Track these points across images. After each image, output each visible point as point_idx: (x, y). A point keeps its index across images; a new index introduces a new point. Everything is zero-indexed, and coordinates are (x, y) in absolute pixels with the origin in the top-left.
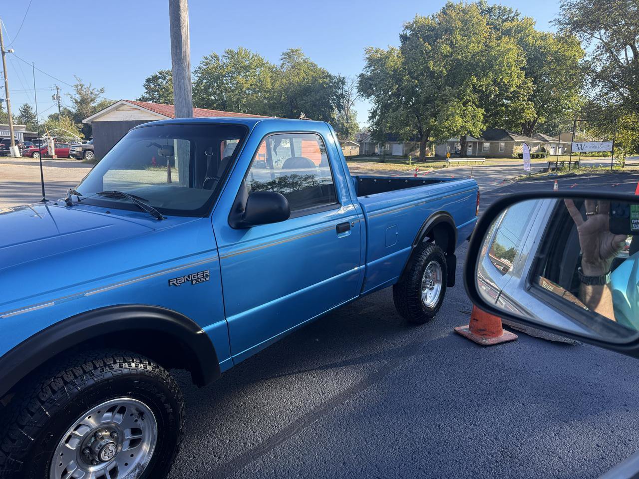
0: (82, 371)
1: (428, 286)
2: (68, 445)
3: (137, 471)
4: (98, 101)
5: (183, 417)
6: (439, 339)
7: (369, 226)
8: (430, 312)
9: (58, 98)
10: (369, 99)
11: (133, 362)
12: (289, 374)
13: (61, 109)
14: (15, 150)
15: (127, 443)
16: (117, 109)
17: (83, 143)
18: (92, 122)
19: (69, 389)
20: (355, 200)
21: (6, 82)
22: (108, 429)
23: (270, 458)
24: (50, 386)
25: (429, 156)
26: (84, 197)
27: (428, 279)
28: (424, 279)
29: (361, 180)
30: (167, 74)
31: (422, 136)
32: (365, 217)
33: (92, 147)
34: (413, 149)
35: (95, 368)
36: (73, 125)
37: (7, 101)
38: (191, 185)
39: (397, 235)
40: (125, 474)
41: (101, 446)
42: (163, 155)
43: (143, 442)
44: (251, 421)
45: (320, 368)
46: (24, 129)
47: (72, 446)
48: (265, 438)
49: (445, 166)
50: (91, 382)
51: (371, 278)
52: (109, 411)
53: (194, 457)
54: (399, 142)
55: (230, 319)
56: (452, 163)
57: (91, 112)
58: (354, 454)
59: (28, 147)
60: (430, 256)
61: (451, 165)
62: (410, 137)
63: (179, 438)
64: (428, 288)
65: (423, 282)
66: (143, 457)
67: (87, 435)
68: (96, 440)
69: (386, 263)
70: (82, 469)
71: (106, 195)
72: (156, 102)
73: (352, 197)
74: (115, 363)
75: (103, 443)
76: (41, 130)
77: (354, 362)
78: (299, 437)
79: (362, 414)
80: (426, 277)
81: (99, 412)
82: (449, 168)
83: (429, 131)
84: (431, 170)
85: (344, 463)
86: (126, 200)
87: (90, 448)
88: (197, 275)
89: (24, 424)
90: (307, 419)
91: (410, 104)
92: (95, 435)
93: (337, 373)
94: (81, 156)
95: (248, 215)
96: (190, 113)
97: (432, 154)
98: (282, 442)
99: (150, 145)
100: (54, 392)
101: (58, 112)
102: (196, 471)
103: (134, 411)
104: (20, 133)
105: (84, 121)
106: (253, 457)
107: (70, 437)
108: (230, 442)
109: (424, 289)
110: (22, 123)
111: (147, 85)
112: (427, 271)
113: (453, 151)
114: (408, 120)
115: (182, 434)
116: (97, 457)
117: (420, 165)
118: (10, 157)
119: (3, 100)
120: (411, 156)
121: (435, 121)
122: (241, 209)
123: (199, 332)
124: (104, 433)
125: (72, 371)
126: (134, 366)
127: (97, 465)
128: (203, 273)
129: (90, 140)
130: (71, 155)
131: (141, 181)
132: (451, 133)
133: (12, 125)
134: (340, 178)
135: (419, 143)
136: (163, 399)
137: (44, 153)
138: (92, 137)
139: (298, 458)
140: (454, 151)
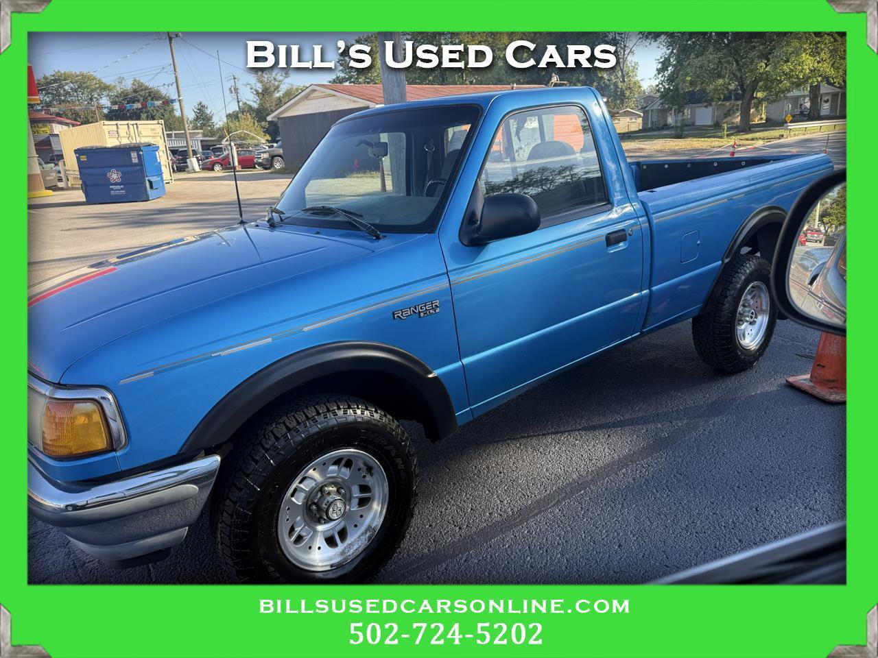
0: (304, 416)
1: (748, 319)
2: (293, 499)
3: (368, 534)
4: (284, 88)
5: (417, 476)
6: (762, 394)
7: (655, 235)
8: (750, 356)
9: (236, 90)
10: (658, 42)
11: (358, 408)
12: (543, 435)
13: (241, 104)
14: (193, 162)
15: (355, 502)
16: (306, 97)
17: (270, 147)
18: (278, 118)
19: (293, 436)
20: (633, 196)
21: (176, 77)
22: (335, 484)
23: (523, 533)
24: (272, 432)
25: (756, 122)
26: (287, 215)
27: (747, 309)
28: (740, 309)
29: (645, 167)
30: (366, 41)
31: (744, 90)
32: (649, 221)
33: (281, 151)
34: (728, 113)
35: (318, 414)
36: (256, 124)
37: (179, 100)
38: (408, 193)
39: (699, 244)
40: (355, 537)
41: (328, 502)
42: (375, 155)
43: (374, 500)
44: (496, 487)
45: (585, 429)
46: (200, 135)
47: (298, 500)
48: (516, 510)
49: (782, 136)
50: (314, 430)
51: (659, 309)
52: (335, 463)
53: (430, 526)
54: (705, 104)
55: (466, 361)
56: (796, 130)
57: (276, 105)
58: (634, 536)
59: (207, 158)
60: (751, 274)
61: (792, 133)
62: (725, 95)
63: (413, 499)
64: (747, 321)
65: (740, 314)
66: (374, 518)
67: (312, 490)
68: (322, 495)
69: (681, 287)
70: (309, 526)
71: (312, 212)
72: (354, 82)
73: (629, 193)
74: (339, 408)
75: (330, 499)
76: (221, 134)
77: (632, 422)
78: (560, 510)
79: (644, 487)
80: (744, 306)
81: (324, 464)
82: (789, 139)
83: (756, 82)
84: (760, 143)
85: (620, 546)
86: (337, 216)
87: (316, 504)
88: (425, 306)
89: (249, 472)
90: (568, 490)
91: (724, 43)
92: (321, 490)
93: (609, 436)
94: (268, 165)
95: (485, 226)
96: (403, 94)
97: (761, 119)
98: (537, 514)
99: (359, 145)
100: (277, 439)
101: (238, 109)
102: (434, 541)
103: (362, 465)
104: (197, 140)
105: (269, 118)
106: (501, 530)
107: (295, 490)
108: (472, 512)
109: (741, 323)
110: (197, 128)
111: (342, 60)
112: (746, 296)
113: (797, 111)
114: (722, 67)
115: (417, 495)
116: (324, 514)
117: (741, 137)
118: (189, 172)
119: (175, 100)
120: (725, 125)
121: (767, 65)
122: (474, 220)
123: (430, 376)
124: (331, 489)
125: (294, 416)
126: (360, 413)
127: (325, 523)
128: (432, 304)
129: (277, 142)
130: (256, 163)
131: (343, 193)
132: (793, 83)
133: (188, 132)
134: (611, 166)
135: (739, 102)
136: (393, 453)
137: (226, 164)
138: (279, 138)
139: (560, 534)
140: (799, 110)
